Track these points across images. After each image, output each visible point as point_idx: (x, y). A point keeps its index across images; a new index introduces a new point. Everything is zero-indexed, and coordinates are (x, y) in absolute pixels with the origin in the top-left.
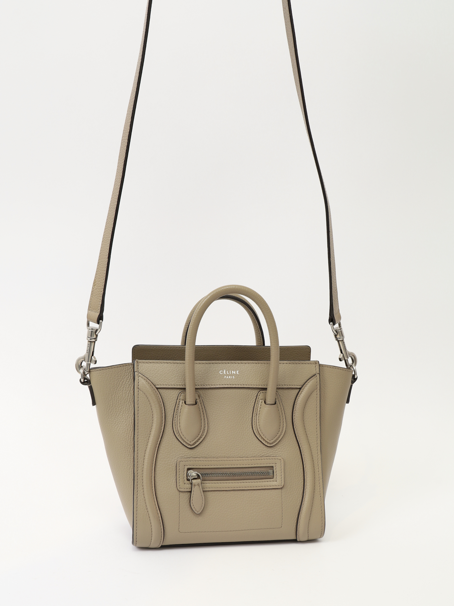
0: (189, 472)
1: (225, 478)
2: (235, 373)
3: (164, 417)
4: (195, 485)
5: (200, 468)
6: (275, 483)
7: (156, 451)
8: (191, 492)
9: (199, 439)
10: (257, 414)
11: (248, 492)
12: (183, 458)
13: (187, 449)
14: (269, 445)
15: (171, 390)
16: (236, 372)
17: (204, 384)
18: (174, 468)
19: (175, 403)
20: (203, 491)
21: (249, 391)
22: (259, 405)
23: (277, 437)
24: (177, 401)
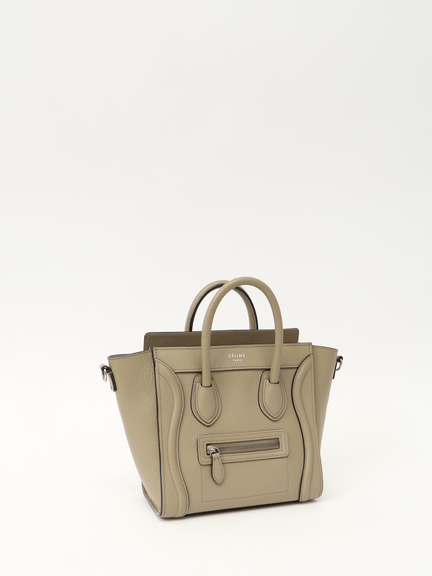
0: (208, 447)
1: (238, 451)
2: (241, 356)
3: (183, 399)
4: (215, 459)
5: (217, 444)
6: (281, 453)
7: (178, 430)
8: (212, 465)
9: (215, 418)
10: (262, 393)
11: (259, 462)
12: (202, 435)
13: (205, 427)
14: (274, 420)
15: (186, 374)
16: (243, 355)
17: (216, 368)
18: (195, 444)
19: (192, 386)
20: (222, 463)
21: (255, 372)
22: (264, 384)
23: (281, 412)
24: (194, 384)
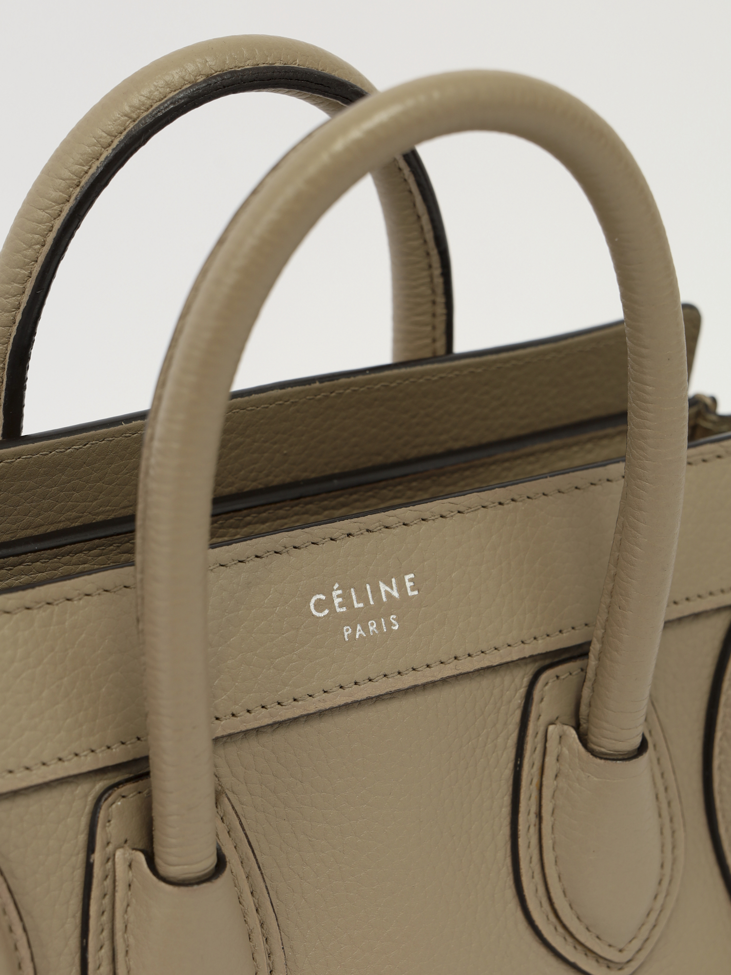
2: (395, 594)
10: (539, 816)
15: (34, 798)
16: (401, 587)
19: (79, 875)
21: (485, 683)
22: (550, 760)
23: (653, 916)
24: (97, 858)
